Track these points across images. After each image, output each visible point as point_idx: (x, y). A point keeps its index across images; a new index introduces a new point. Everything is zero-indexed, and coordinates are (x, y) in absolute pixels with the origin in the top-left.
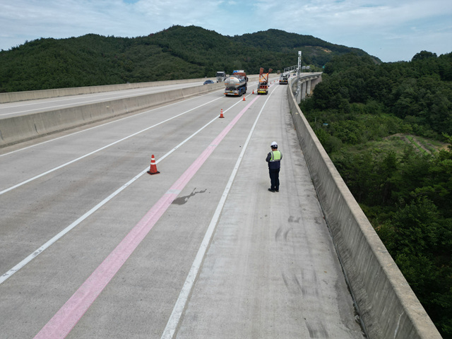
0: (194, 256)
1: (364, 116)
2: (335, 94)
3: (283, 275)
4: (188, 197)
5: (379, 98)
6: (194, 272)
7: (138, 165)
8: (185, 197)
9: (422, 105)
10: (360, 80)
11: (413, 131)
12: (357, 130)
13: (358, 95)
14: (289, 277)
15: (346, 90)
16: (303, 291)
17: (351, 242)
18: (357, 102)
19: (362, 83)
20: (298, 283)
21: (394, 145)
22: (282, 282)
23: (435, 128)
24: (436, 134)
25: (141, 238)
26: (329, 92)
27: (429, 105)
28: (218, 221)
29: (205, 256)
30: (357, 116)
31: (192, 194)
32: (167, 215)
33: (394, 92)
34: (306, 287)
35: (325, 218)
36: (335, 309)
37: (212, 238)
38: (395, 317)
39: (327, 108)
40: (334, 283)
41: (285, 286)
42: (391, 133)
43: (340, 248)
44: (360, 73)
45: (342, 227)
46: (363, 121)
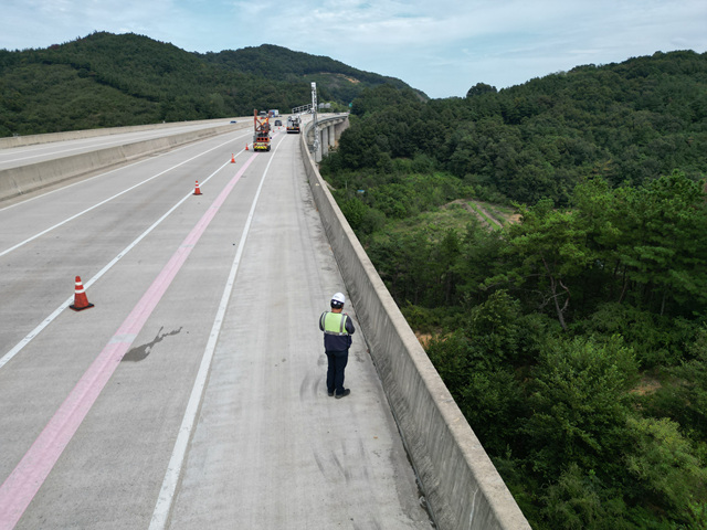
0: (169, 451)
1: (412, 176)
2: (370, 145)
3: (316, 456)
4: (151, 345)
5: (430, 150)
6: (171, 479)
7: (50, 294)
8: (144, 347)
9: (484, 158)
10: (403, 124)
11: (476, 195)
12: (405, 198)
13: (402, 146)
14: (325, 456)
15: (385, 140)
16: (347, 475)
17: (407, 388)
18: (400, 156)
19: (406, 129)
20: (338, 463)
21: (455, 217)
22: (315, 467)
23: (503, 189)
24: (504, 197)
25: (69, 434)
26: (361, 143)
27: (493, 158)
28: (207, 382)
29: (189, 446)
30: (403, 177)
31: (158, 340)
32: (114, 383)
33: (448, 141)
34: (350, 467)
35: (369, 351)
36: (393, 493)
37: (198, 414)
38: (468, 496)
39: (361, 166)
40: (389, 453)
41: (320, 473)
42: (449, 200)
43: (393, 397)
44: (401, 114)
45: (393, 366)
46: (411, 185)
